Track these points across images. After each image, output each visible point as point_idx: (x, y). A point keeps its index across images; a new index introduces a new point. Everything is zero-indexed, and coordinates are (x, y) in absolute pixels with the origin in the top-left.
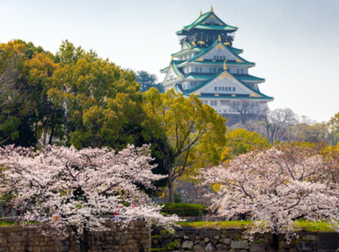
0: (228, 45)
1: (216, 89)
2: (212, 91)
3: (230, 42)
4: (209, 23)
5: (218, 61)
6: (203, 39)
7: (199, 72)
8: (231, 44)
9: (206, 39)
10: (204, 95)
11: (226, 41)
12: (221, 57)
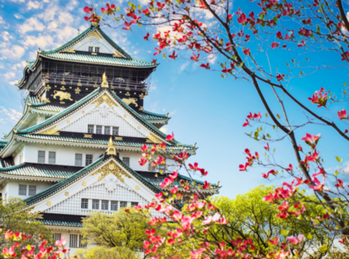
0: (132, 105)
1: (84, 203)
2: (73, 209)
3: (137, 97)
4: (87, 50)
5: (98, 137)
6: (67, 86)
7: (47, 162)
8: (140, 102)
9: (75, 87)
10: (48, 217)
11: (128, 94)
12: (107, 127)
